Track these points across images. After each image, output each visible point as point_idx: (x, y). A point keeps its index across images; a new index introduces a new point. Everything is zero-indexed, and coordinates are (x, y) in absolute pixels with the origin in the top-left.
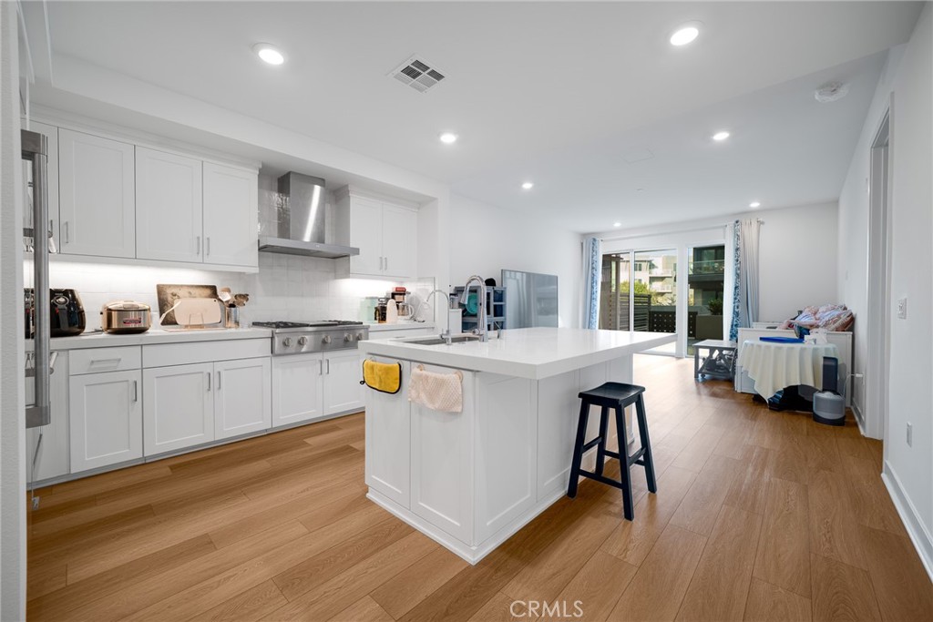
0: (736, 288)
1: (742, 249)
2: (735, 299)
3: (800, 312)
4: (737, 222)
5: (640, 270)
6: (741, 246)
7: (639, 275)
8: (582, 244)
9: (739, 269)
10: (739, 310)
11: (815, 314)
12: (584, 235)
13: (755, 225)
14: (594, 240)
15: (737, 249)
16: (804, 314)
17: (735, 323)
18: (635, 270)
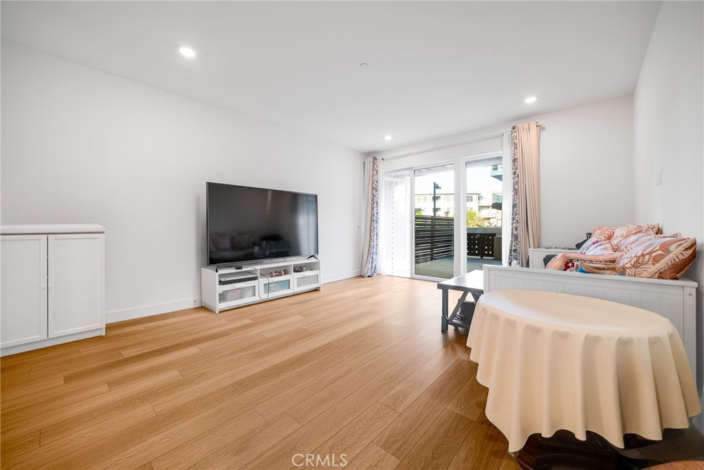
0: (514, 206)
1: (520, 160)
2: (513, 219)
3: (589, 235)
4: (514, 128)
5: (472, 201)
6: (519, 156)
7: (469, 204)
8: (364, 163)
9: (517, 183)
10: (518, 232)
11: (610, 238)
12: (367, 154)
13: (534, 130)
14: (375, 158)
15: (515, 160)
16: (593, 239)
17: (514, 248)
18: (467, 201)
